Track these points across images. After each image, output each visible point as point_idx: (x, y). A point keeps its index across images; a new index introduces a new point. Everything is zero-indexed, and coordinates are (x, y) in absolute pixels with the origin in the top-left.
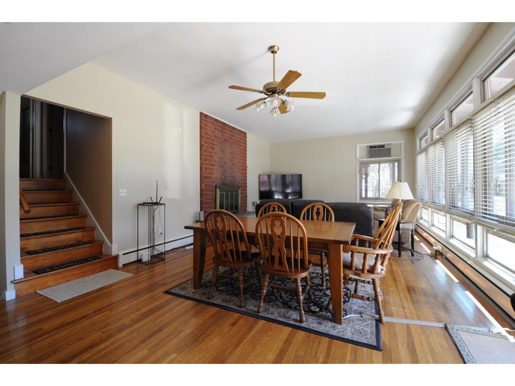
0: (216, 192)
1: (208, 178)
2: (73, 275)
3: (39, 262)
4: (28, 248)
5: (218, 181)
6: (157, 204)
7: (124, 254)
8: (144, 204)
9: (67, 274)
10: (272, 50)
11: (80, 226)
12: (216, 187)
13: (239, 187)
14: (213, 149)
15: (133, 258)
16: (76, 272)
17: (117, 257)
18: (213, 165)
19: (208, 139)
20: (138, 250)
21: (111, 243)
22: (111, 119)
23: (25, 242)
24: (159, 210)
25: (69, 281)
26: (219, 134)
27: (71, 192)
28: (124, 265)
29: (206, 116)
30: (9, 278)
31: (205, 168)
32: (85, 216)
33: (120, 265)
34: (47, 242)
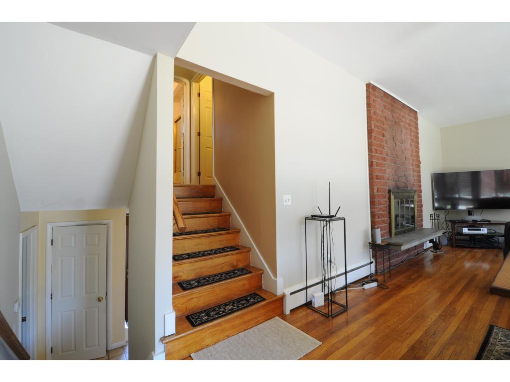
0: (390, 199)
1: (381, 179)
2: (233, 327)
3: (193, 302)
4: (180, 277)
5: (391, 184)
7: (292, 294)
8: (313, 217)
9: (227, 326)
11: (232, 244)
12: (389, 191)
13: (415, 191)
14: (384, 136)
15: (300, 300)
16: (238, 322)
17: (281, 300)
18: (384, 159)
19: (378, 121)
20: (307, 288)
21: (275, 276)
22: (273, 94)
23: (177, 268)
25: (228, 337)
26: (388, 113)
27: (221, 200)
28: (291, 311)
29: (374, 88)
31: (377, 163)
32: (238, 232)
33: (288, 312)
34: (201, 268)
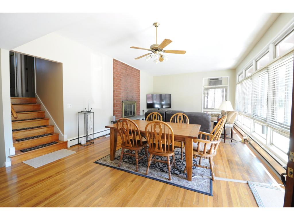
0: (122, 105)
1: (118, 97)
2: (42, 152)
3: (23, 145)
4: (16, 137)
5: (123, 99)
6: (89, 112)
7: (71, 140)
8: (82, 112)
9: (39, 152)
10: (155, 25)
11: (45, 124)
12: (122, 102)
13: (135, 102)
14: (121, 80)
15: (76, 142)
16: (44, 151)
17: (67, 142)
18: (121, 89)
19: (118, 74)
20: (78, 138)
21: (64, 134)
22: (62, 63)
23: (14, 134)
24: (90, 116)
25: (40, 156)
26: (124, 71)
27: (40, 105)
28: (71, 146)
29: (116, 61)
30: (7, 155)
31: (116, 91)
32: (48, 119)
33: (69, 146)
34: (27, 134)
